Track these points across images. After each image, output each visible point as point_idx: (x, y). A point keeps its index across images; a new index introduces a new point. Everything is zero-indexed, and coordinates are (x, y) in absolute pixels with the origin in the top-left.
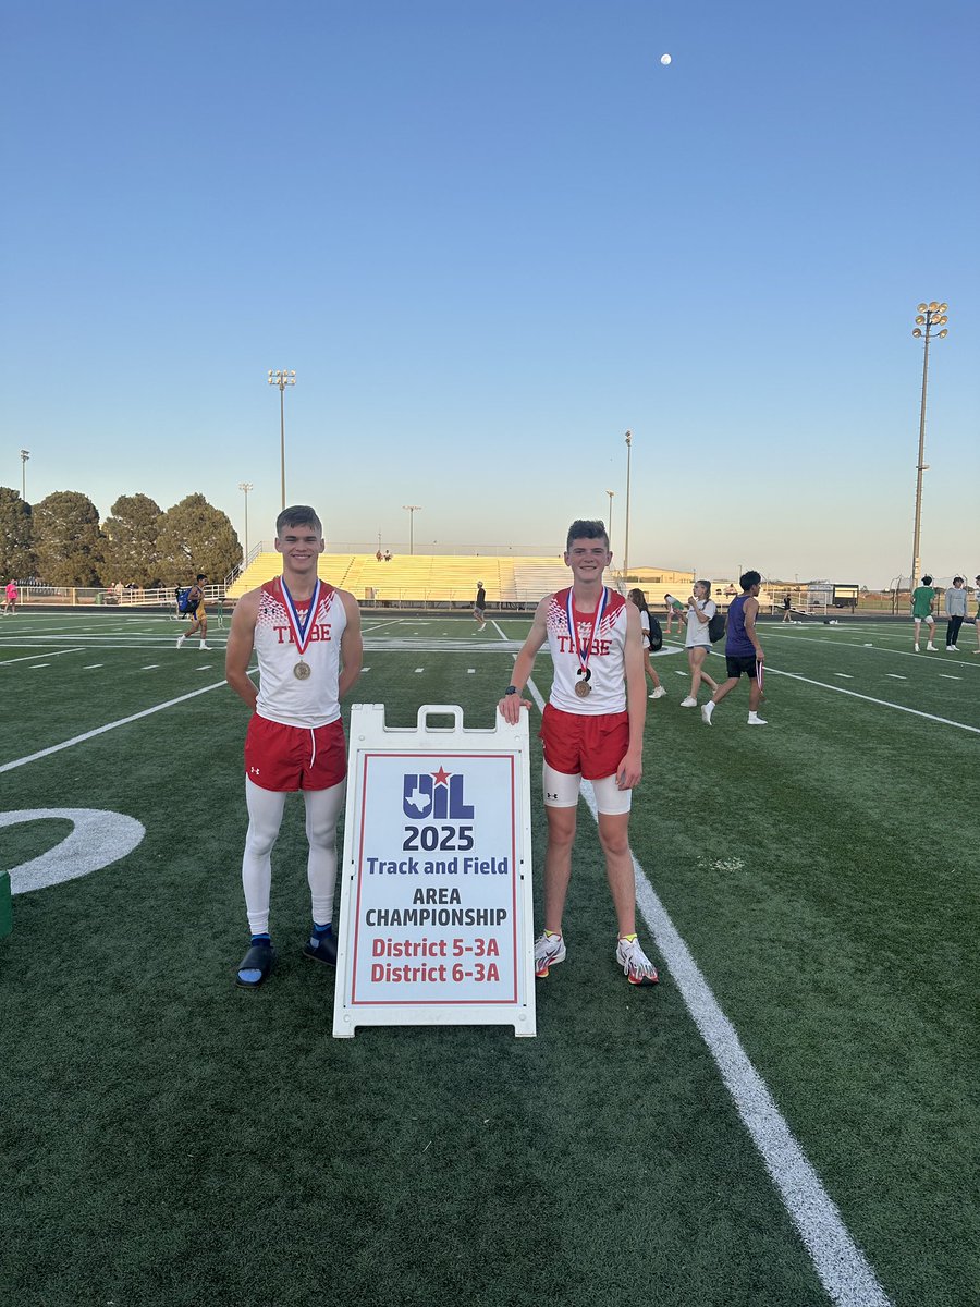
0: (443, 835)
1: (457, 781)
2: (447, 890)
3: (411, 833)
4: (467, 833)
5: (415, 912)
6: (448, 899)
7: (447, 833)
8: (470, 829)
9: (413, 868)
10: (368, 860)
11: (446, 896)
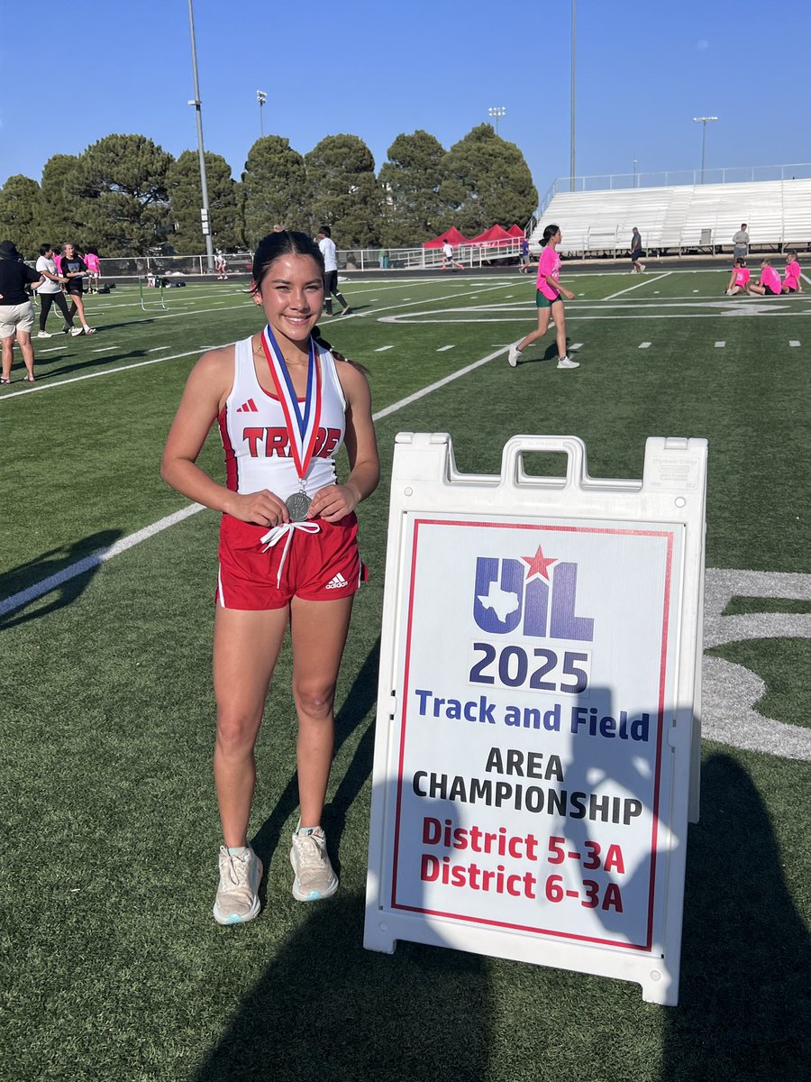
0: (535, 663)
1: (567, 573)
2: (540, 756)
3: (482, 654)
4: (577, 664)
5: (488, 784)
6: (542, 771)
7: (543, 660)
8: (583, 657)
9: (486, 713)
10: (418, 692)
11: (539, 766)
